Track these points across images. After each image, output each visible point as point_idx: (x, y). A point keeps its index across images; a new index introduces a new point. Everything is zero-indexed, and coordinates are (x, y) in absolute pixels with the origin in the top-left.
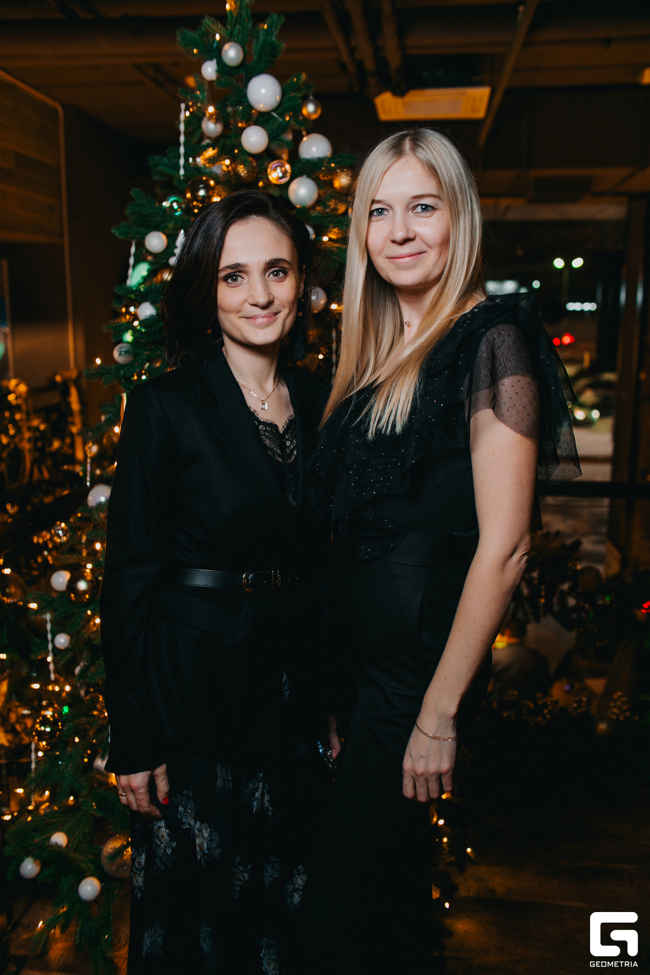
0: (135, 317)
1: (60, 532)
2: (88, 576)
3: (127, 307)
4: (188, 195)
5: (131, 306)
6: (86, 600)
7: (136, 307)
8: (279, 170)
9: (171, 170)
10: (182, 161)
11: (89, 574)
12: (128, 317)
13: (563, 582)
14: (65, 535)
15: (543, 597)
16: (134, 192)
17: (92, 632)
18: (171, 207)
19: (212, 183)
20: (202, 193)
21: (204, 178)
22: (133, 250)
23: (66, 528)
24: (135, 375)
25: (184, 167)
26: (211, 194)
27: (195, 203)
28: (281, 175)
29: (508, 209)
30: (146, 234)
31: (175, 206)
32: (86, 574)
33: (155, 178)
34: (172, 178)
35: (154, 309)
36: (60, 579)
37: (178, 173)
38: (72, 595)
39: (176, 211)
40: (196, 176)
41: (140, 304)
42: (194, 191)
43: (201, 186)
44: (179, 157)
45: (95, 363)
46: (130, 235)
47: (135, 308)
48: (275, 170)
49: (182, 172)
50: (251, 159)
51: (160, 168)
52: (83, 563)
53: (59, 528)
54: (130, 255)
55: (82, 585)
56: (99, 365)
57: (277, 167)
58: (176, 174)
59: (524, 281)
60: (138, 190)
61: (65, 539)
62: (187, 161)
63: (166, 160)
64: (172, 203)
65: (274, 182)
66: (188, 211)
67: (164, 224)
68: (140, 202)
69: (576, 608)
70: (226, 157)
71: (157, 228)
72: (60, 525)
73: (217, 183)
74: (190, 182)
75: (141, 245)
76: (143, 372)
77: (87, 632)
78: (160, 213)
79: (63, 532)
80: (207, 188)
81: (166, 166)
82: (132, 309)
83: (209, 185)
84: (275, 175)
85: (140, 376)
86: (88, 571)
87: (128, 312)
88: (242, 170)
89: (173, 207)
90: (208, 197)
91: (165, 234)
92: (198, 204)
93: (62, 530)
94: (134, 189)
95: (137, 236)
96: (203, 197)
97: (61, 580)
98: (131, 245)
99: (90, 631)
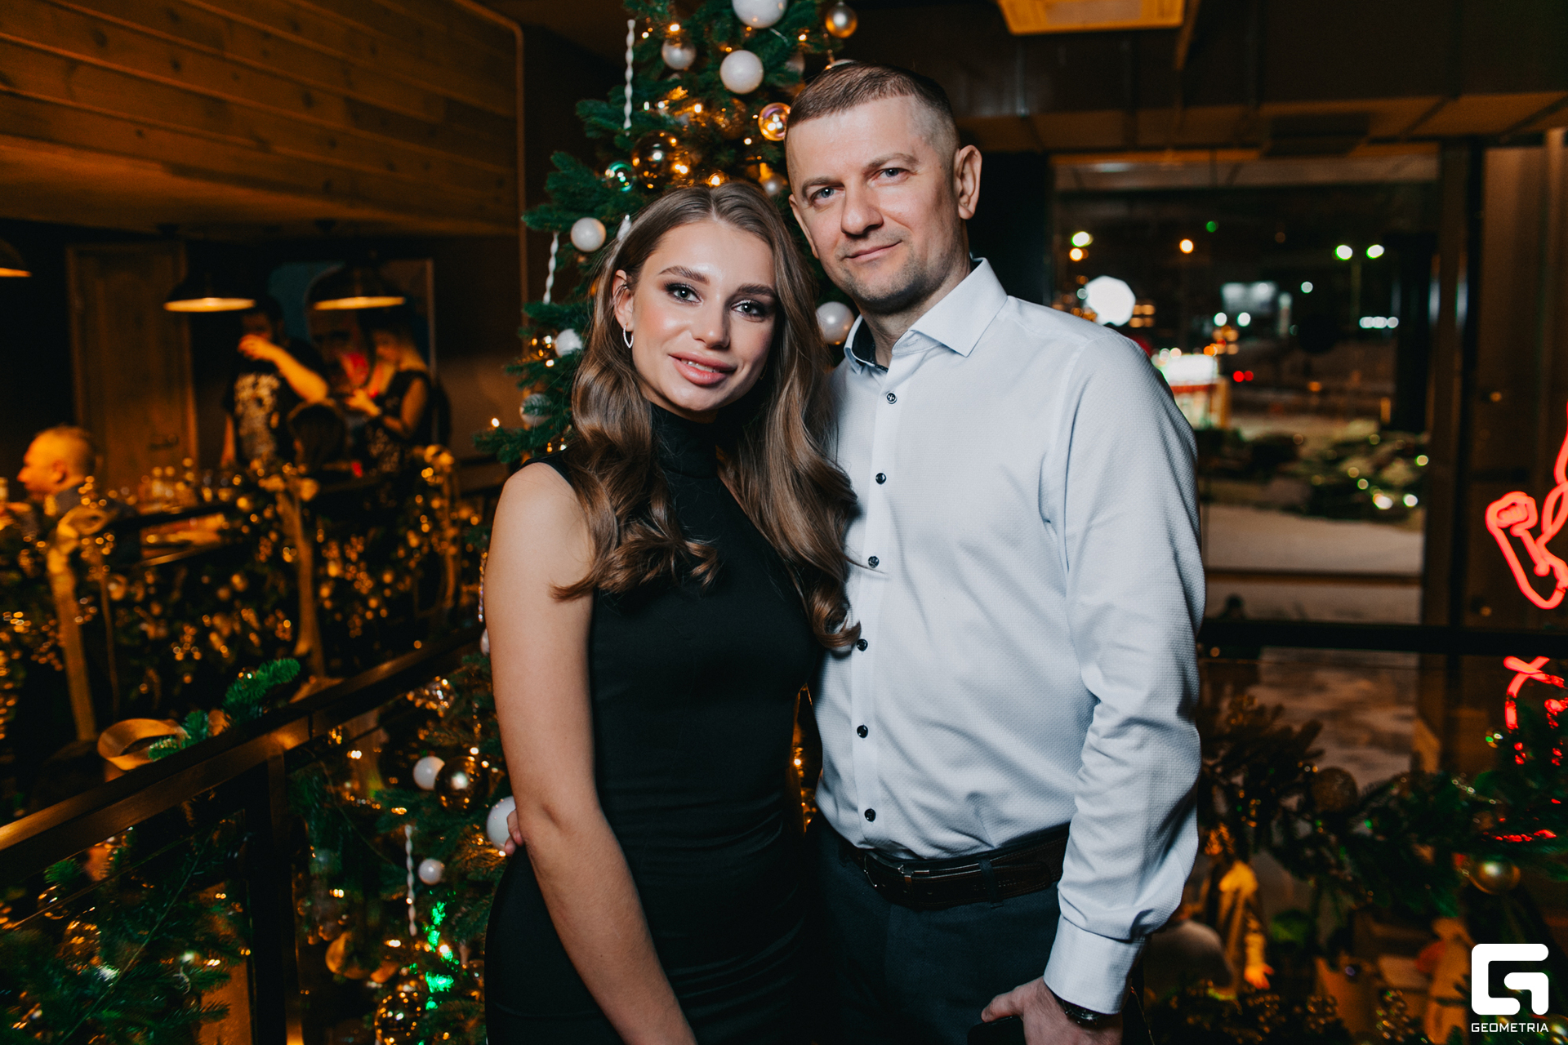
0: (552, 353)
1: (439, 693)
2: (470, 766)
3: (540, 338)
4: (636, 161)
5: (546, 336)
6: (465, 807)
7: (554, 336)
8: (776, 118)
9: (612, 123)
10: (628, 109)
11: (472, 764)
12: (541, 353)
13: (1289, 795)
14: (446, 699)
15: (1253, 819)
16: (554, 158)
17: (471, 859)
18: (616, 179)
19: (673, 141)
20: (657, 156)
21: (662, 135)
22: (554, 247)
23: (448, 687)
24: (549, 444)
25: (632, 117)
26: (671, 159)
27: (646, 174)
28: (780, 125)
29: (1236, 168)
30: (574, 221)
31: (622, 177)
32: (467, 764)
33: (589, 135)
34: (611, 134)
35: (580, 339)
36: (428, 769)
37: (622, 127)
38: (443, 798)
39: (622, 184)
40: (650, 131)
41: (560, 330)
42: (645, 153)
43: (657, 145)
44: (624, 101)
45: (491, 426)
46: (549, 224)
47: (552, 338)
48: (770, 118)
49: (628, 124)
50: (736, 101)
51: (594, 119)
52: (465, 746)
53: (438, 687)
54: (549, 256)
55: (460, 781)
56: (497, 428)
57: (771, 114)
58: (619, 128)
59: (1285, 282)
60: (562, 153)
61: (446, 704)
62: (637, 106)
63: (604, 106)
64: (617, 172)
65: (771, 137)
66: (640, 185)
67: (601, 208)
68: (565, 172)
69: (1314, 840)
70: (694, 101)
71: (590, 213)
72: (440, 682)
73: (681, 141)
74: (639, 140)
75: (565, 238)
76: (563, 439)
77: (463, 858)
78: (598, 189)
79: (443, 694)
80: (666, 149)
81: (604, 116)
82: (548, 340)
83: (669, 144)
84: (771, 127)
85: (556, 446)
86: (472, 759)
87: (541, 345)
88: (721, 120)
89: (619, 178)
90: (667, 163)
91: (603, 222)
92: (652, 175)
93: (443, 689)
94: (556, 152)
95: (560, 226)
96: (659, 163)
97: (429, 771)
98: (552, 240)
99: (468, 858)
